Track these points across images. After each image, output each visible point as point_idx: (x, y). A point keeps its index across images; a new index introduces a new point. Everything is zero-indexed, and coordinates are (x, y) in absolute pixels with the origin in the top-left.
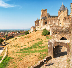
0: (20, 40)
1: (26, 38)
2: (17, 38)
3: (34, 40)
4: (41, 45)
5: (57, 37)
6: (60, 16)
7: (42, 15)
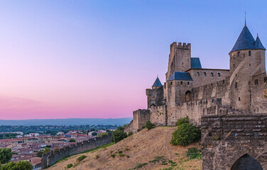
0: (91, 166)
1: (114, 156)
2: (84, 157)
5: (222, 154)
6: (236, 71)
7: (172, 65)
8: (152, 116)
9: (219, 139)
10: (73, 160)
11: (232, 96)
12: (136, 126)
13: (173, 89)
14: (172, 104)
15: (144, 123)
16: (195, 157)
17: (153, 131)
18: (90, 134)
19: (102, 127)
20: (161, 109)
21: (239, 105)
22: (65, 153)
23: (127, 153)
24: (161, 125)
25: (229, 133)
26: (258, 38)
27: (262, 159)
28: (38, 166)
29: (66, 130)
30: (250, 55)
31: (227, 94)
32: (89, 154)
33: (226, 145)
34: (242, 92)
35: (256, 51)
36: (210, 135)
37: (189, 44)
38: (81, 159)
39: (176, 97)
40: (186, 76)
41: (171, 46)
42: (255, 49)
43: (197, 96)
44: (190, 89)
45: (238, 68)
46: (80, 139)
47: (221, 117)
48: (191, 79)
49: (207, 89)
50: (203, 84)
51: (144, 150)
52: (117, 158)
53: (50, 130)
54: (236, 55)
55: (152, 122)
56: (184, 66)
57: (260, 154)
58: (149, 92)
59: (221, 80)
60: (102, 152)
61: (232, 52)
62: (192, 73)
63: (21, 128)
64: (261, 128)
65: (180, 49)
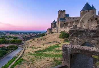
0: (36, 42)
1: (42, 40)
2: (34, 39)
3: (49, 43)
4: (57, 49)
5: (77, 41)
6: (83, 17)
7: (59, 16)
8: (53, 30)
9: (76, 37)
10: (31, 40)
11: (81, 24)
12: (48, 32)
13: (59, 23)
14: (59, 27)
15: (50, 32)
16: (67, 42)
17: (53, 34)
18: (35, 34)
19: (38, 33)
20: (55, 28)
21: (84, 27)
22: (29, 38)
23: (45, 39)
24: (56, 33)
25: (80, 35)
26: (92, 6)
27: (94, 44)
28: (23, 41)
29: (29, 33)
30: (89, 11)
31: (79, 24)
32: (35, 39)
33: (79, 39)
34: (86, 23)
35: (92, 10)
36: (72, 35)
37: (65, 10)
38: (33, 40)
39: (60, 25)
40: (64, 19)
41: (59, 11)
42: (91, 9)
43: (68, 25)
44: (65, 23)
45: (84, 16)
46: (33, 35)
47: (77, 30)
48: (66, 20)
49: (71, 23)
50: (70, 21)
52: (43, 40)
53: (26, 33)
54: (83, 12)
55: (53, 32)
56: (63, 16)
57: (93, 42)
58: (52, 24)
59: (77, 20)
60: (39, 39)
61: (81, 11)
62: (66, 18)
63: (19, 32)
64: (94, 34)
65: (62, 12)
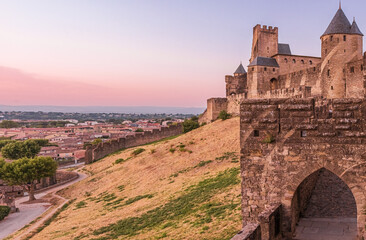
2: (142, 150)
6: (329, 57)
7: (256, 49)
8: (229, 105)
11: (323, 84)
12: (210, 116)
13: (255, 76)
14: (254, 92)
20: (239, 97)
21: (331, 95)
26: (354, 22)
30: (345, 40)
31: (318, 82)
32: (150, 147)
34: (336, 79)
37: (276, 28)
39: (259, 85)
40: (272, 62)
41: (254, 28)
43: (284, 84)
44: (276, 77)
45: (331, 53)
48: (277, 65)
49: (296, 77)
50: (291, 71)
51: (212, 143)
53: (114, 118)
54: (328, 41)
55: (230, 111)
56: (269, 50)
58: (229, 79)
59: (312, 67)
61: (323, 36)
62: (279, 59)
65: (265, 33)
